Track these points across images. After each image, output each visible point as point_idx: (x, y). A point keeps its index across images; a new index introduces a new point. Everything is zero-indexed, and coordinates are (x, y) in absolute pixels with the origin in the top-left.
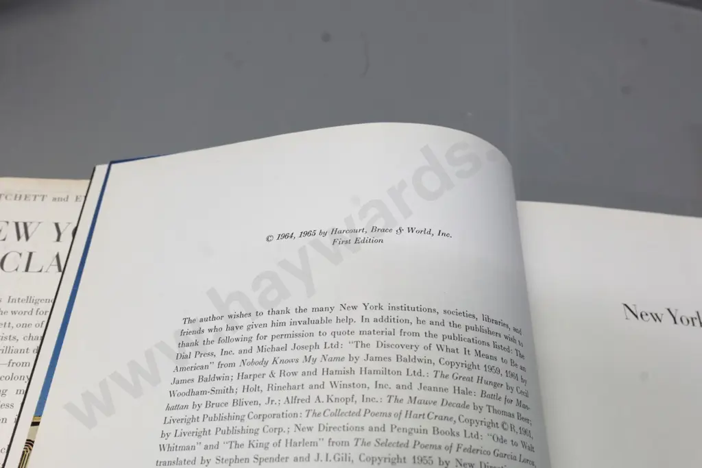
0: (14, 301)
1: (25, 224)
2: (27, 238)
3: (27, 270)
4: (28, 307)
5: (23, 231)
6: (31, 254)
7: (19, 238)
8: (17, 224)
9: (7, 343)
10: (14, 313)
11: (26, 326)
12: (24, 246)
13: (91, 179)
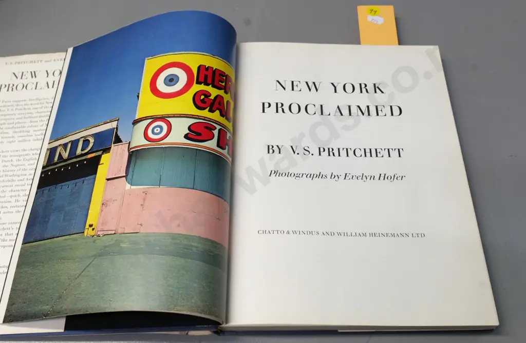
0: (31, 100)
1: (34, 72)
2: (35, 77)
3: (36, 89)
4: (37, 102)
5: (34, 75)
6: (37, 83)
7: (32, 77)
8: (31, 72)
9: (30, 115)
10: (31, 104)
11: (36, 108)
12: (34, 80)
13: (67, 52)
